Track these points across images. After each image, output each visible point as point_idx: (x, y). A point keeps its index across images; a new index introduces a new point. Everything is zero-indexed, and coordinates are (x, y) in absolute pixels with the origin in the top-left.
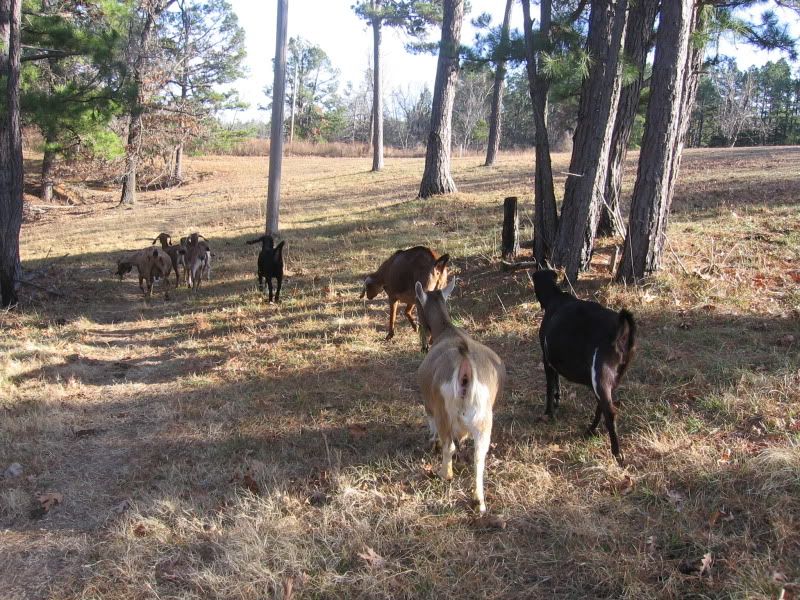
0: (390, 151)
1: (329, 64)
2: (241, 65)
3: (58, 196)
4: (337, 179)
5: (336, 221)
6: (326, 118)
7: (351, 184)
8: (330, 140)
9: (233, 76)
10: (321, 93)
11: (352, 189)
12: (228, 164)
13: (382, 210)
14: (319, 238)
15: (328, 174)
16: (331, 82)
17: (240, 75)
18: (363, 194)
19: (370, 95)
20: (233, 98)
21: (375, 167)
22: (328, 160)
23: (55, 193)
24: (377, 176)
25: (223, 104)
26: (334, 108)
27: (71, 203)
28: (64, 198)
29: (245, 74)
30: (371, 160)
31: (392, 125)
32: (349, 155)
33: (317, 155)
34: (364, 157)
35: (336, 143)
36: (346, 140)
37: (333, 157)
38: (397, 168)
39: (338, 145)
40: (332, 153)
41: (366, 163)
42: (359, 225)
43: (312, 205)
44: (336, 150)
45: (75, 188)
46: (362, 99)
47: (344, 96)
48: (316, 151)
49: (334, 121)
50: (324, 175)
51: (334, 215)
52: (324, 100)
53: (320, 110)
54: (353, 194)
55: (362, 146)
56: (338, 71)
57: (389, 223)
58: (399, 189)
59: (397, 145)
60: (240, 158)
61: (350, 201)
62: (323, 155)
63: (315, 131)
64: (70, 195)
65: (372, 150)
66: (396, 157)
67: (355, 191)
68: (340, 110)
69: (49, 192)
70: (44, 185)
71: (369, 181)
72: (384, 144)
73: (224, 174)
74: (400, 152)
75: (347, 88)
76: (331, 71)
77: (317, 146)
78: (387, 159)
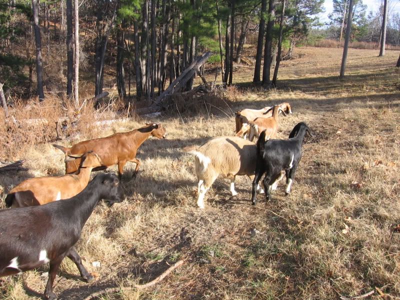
0: (389, 47)
1: (362, 3)
2: (321, 6)
3: (242, 62)
4: (363, 59)
5: (363, 74)
6: (358, 30)
7: (369, 62)
8: (359, 41)
9: (318, 11)
10: (356, 17)
11: (370, 63)
12: (311, 50)
13: (381, 71)
14: (358, 78)
15: (358, 57)
16: (362, 12)
17: (320, 11)
18: (374, 66)
19: (381, 19)
20: (316, 21)
21: (381, 54)
22: (358, 50)
23: (241, 60)
24: (381, 59)
25: (312, 24)
26: (362, 25)
27: (248, 65)
28: (245, 63)
29: (323, 10)
30: (379, 51)
31: (392, 33)
32: (368, 48)
33: (353, 48)
34: (376, 49)
35: (362, 42)
36: (368, 41)
37: (361, 49)
38: (391, 55)
39: (363, 43)
40: (360, 47)
41: (376, 52)
42: (372, 75)
43: (353, 68)
44: (362, 46)
45: (250, 59)
46: (377, 20)
47: (367, 19)
48: (352, 46)
49: (362, 30)
50: (356, 57)
51: (362, 72)
52: (357, 20)
53: (355, 25)
54: (369, 65)
55: (375, 44)
56: (366, 6)
57: (383, 74)
58: (390, 64)
59: (393, 44)
60: (317, 48)
61: (368, 67)
62: (356, 48)
63: (352, 36)
64: (247, 61)
65: (380, 46)
66: (392, 50)
67: (371, 64)
68: (365, 25)
69: (239, 61)
70: (237, 57)
71: (377, 61)
72: (386, 43)
73: (310, 55)
74: (394, 48)
75: (370, 15)
76: (362, 6)
77: (353, 43)
78: (388, 51)
